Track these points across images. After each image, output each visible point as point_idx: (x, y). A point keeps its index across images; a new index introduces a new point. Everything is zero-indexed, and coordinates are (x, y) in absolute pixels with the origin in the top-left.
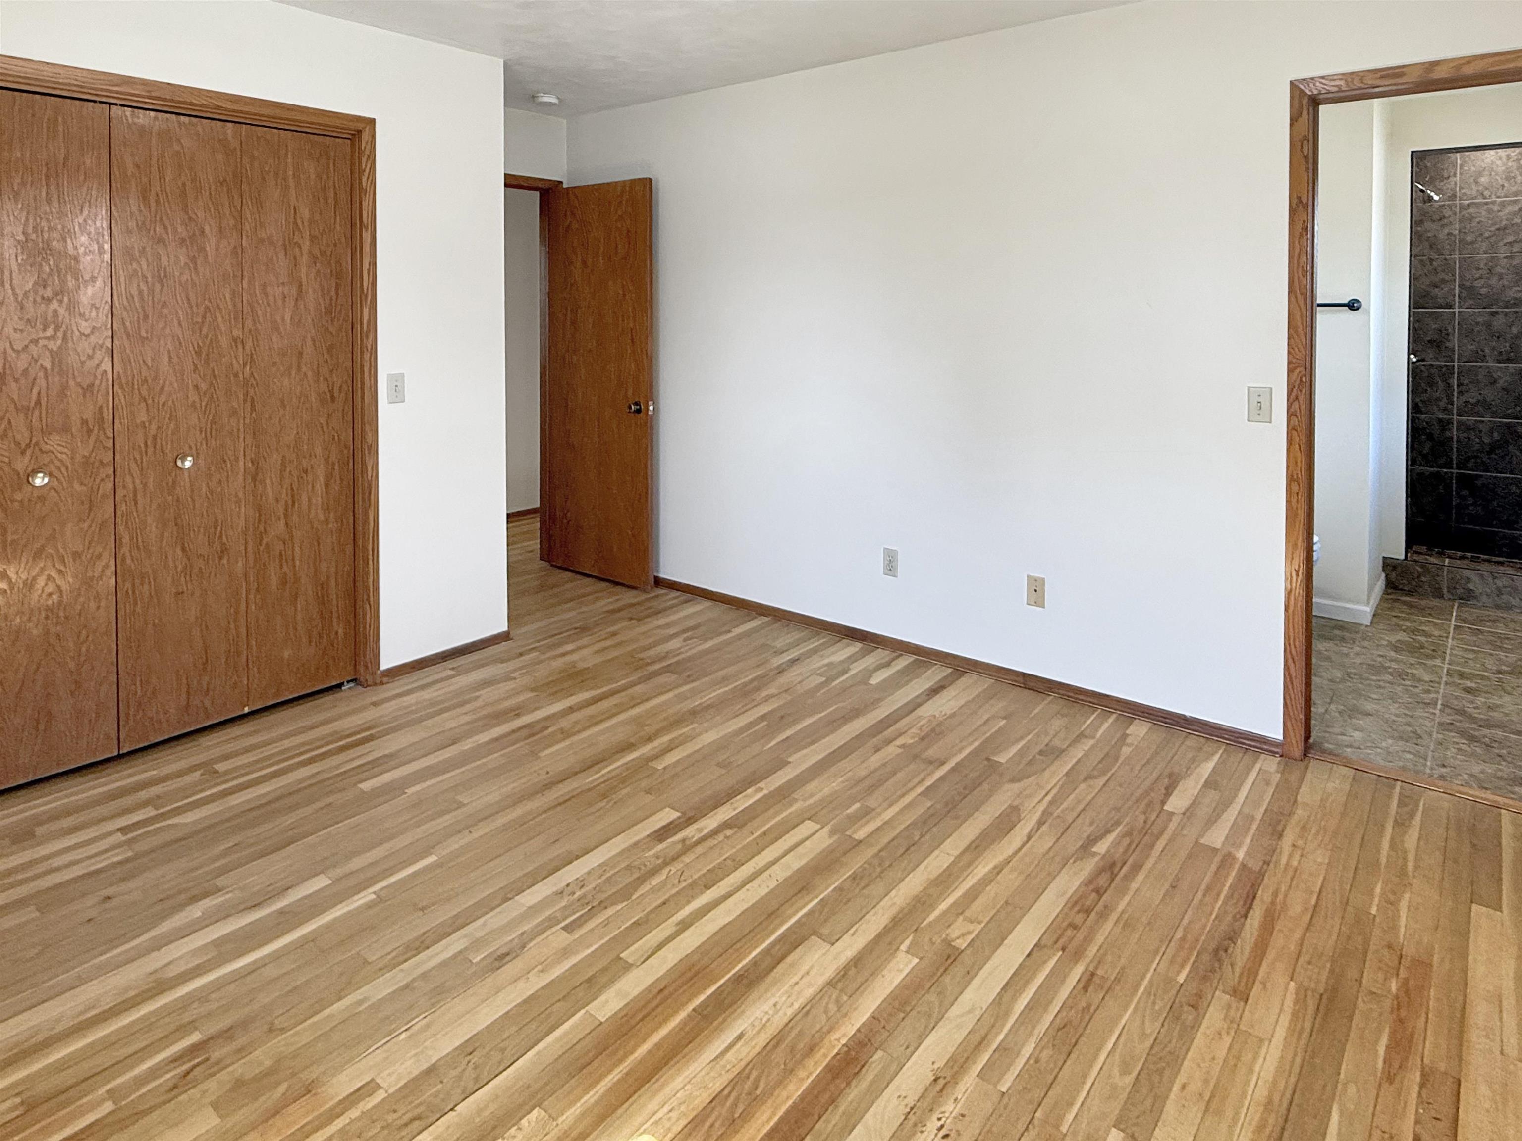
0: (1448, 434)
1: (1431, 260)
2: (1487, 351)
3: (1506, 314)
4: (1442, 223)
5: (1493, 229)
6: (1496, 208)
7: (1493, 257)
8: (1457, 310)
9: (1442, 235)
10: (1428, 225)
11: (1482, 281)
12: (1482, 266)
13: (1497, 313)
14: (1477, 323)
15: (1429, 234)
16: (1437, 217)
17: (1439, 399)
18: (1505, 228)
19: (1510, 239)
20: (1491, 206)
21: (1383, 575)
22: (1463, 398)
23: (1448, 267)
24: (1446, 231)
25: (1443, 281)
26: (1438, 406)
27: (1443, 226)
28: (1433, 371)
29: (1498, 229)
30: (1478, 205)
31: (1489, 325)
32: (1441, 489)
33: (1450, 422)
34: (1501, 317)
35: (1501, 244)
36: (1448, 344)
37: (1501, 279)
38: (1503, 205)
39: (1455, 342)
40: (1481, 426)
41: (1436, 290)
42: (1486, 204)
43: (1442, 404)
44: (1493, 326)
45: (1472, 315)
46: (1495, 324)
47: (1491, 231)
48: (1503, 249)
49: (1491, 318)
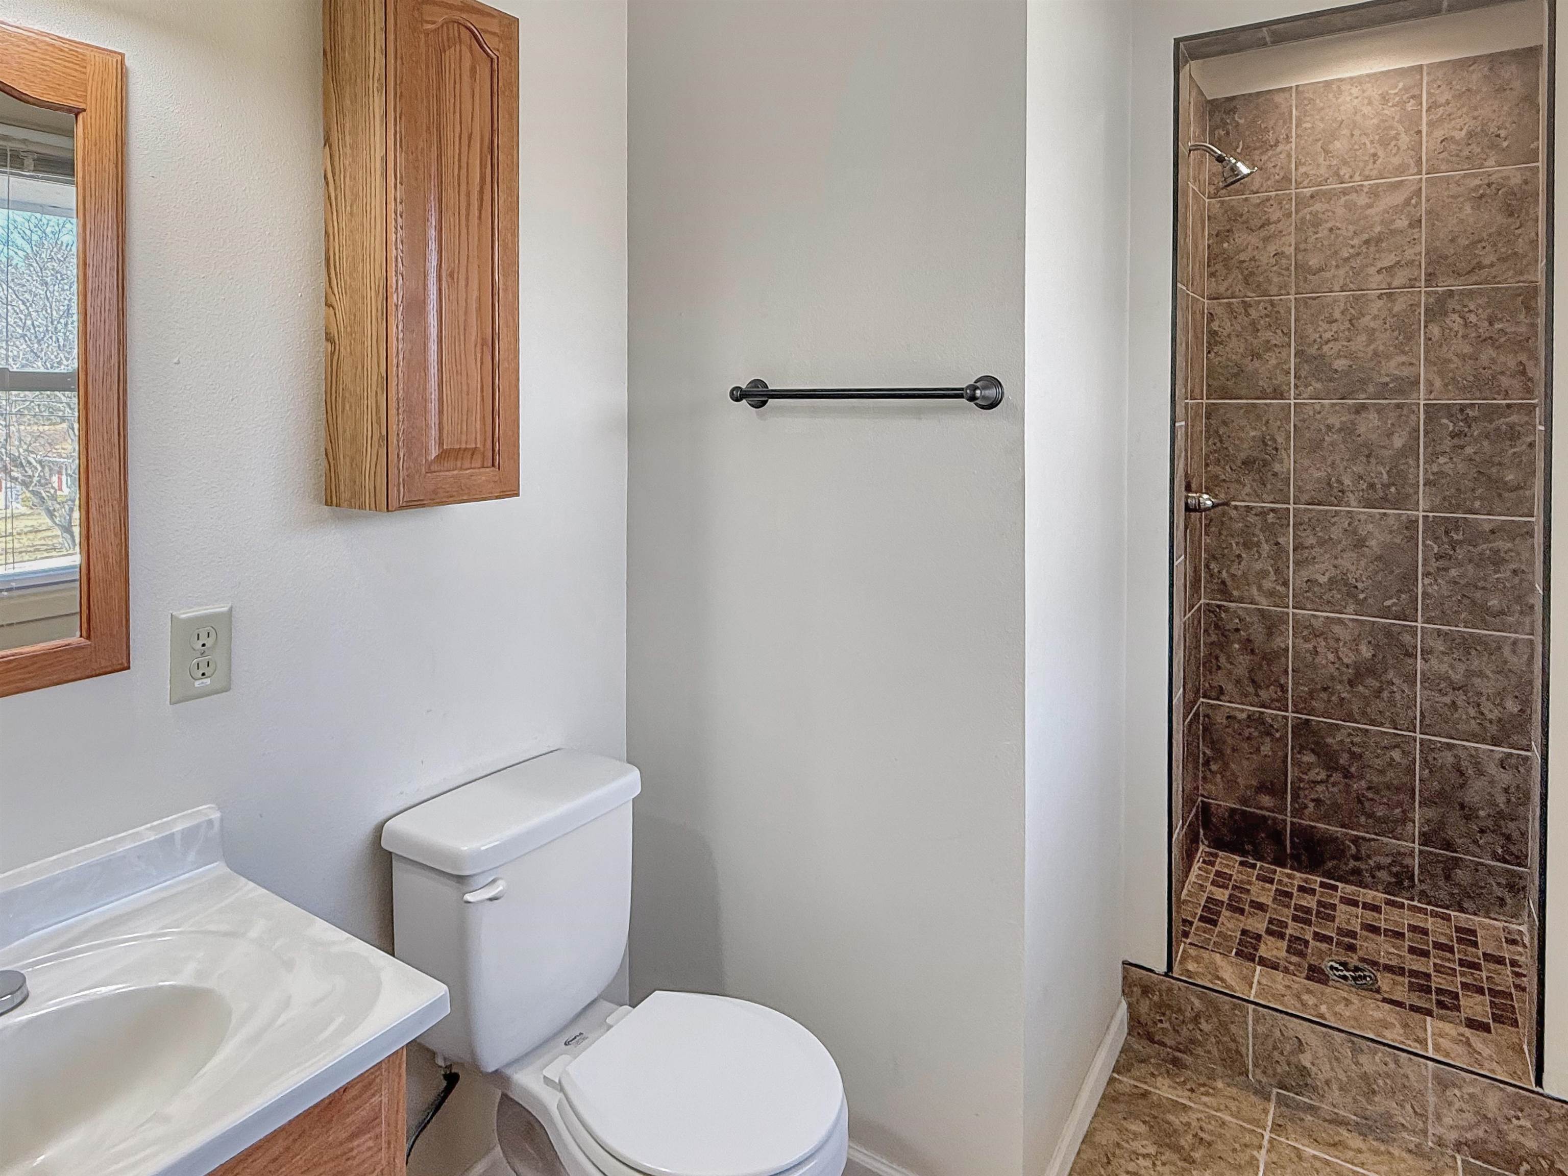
0: (1278, 642)
1: (1246, 306)
2: (1347, 481)
3: (1380, 410)
4: (1263, 233)
5: (1356, 242)
6: (1362, 200)
7: (1357, 299)
8: (1292, 402)
9: (1265, 258)
10: (1241, 237)
11: (1336, 346)
12: (1337, 315)
13: (1364, 407)
14: (1329, 428)
15: (1242, 257)
16: (1256, 222)
17: (1264, 574)
18: (1379, 240)
19: (1388, 260)
20: (1354, 196)
22: (1305, 574)
23: (1276, 320)
24: (1272, 249)
25: (1269, 347)
26: (1260, 588)
27: (1266, 240)
28: (1251, 519)
29: (1367, 242)
30: (1329, 196)
31: (1348, 430)
32: (1266, 749)
33: (1282, 619)
34: (1373, 415)
35: (1372, 270)
36: (1277, 467)
37: (1371, 341)
38: (1374, 193)
39: (1288, 463)
40: (1337, 629)
41: (1257, 363)
42: (1345, 192)
43: (1267, 584)
44: (1357, 432)
45: (1319, 413)
46: (1362, 429)
47: (1353, 247)
48: (1376, 281)
49: (1353, 417)
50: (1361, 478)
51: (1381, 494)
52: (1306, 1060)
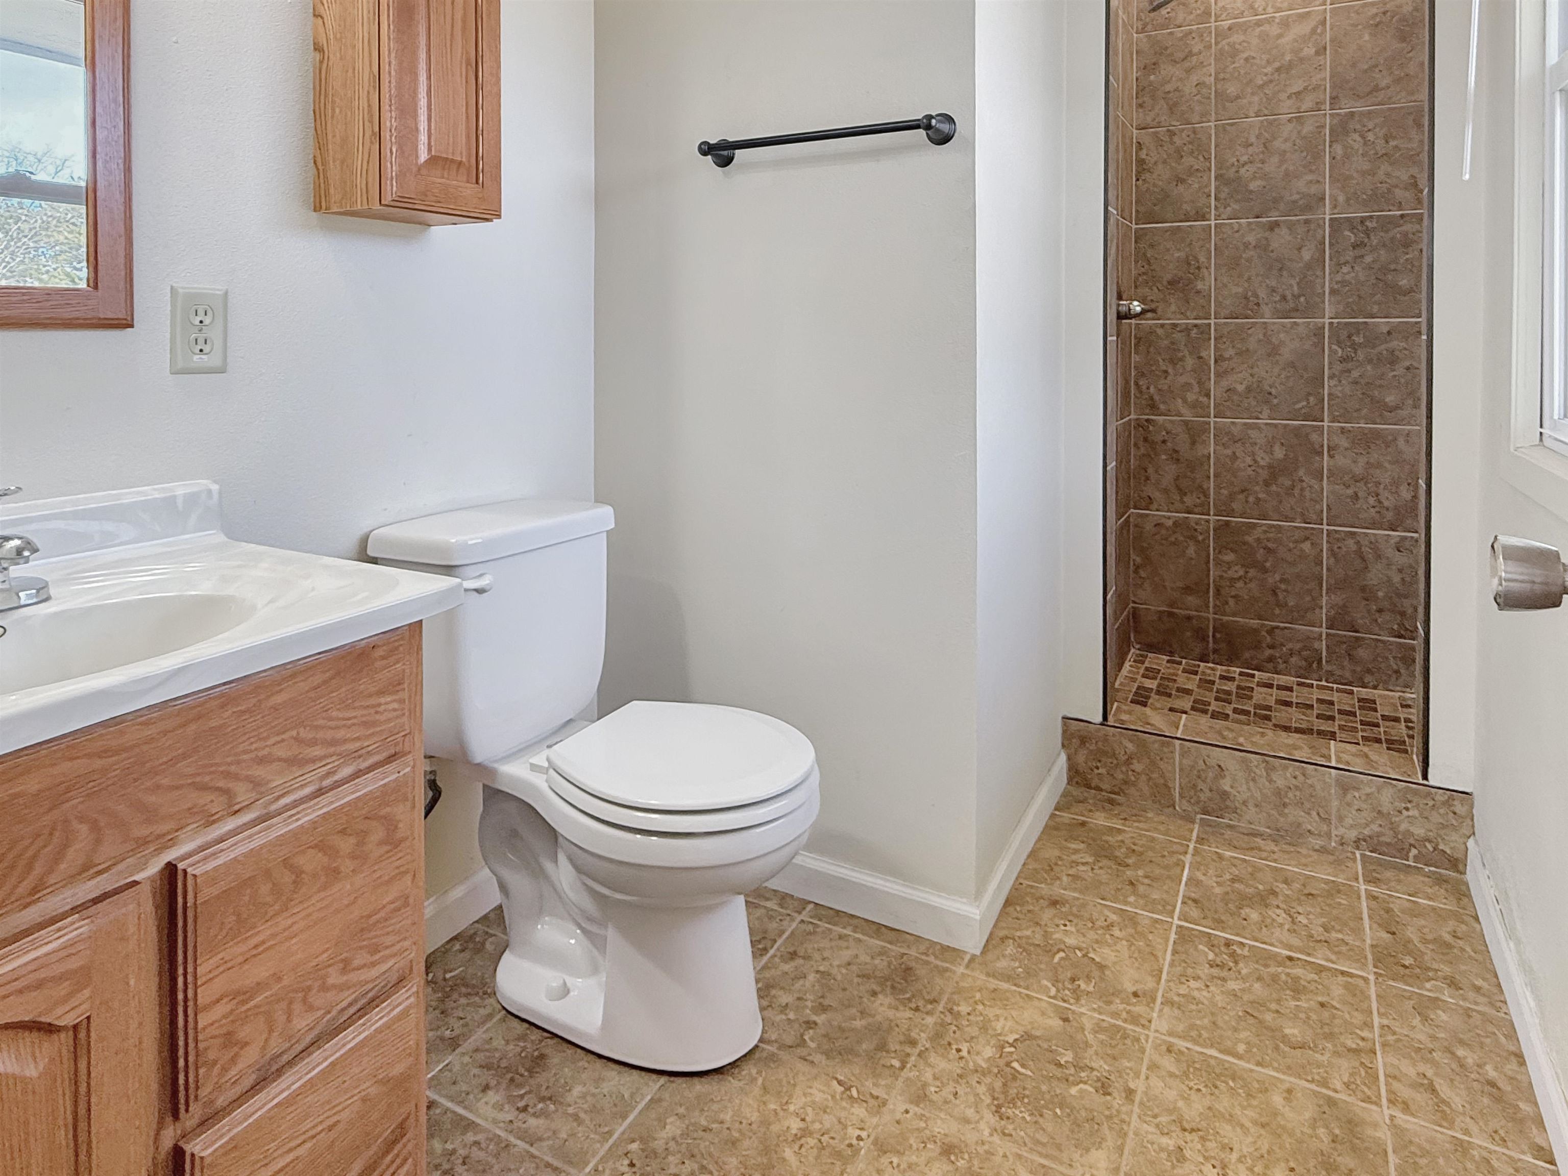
0: (1200, 451)
1: (1172, 134)
2: (1262, 294)
3: (1291, 226)
4: (1187, 64)
5: (1269, 70)
6: (1274, 30)
7: (1271, 123)
8: (1213, 223)
9: (1188, 88)
10: (1167, 69)
11: (1252, 168)
12: (1253, 139)
13: (1277, 224)
14: (1246, 245)
15: (1168, 88)
16: (1180, 55)
17: (1187, 386)
18: (1290, 66)
19: (1298, 86)
20: (1266, 27)
21: (1063, 757)
22: (1224, 383)
23: (1199, 147)
24: (1194, 79)
25: (1191, 172)
26: (1185, 401)
27: (1188, 71)
28: (1177, 336)
29: (1278, 70)
30: (1244, 28)
31: (1263, 247)
32: (1191, 551)
33: (1205, 426)
34: (1284, 231)
35: (1283, 96)
36: (1200, 286)
37: (1282, 162)
38: (1285, 24)
39: (1209, 281)
40: (1253, 434)
41: (1181, 188)
42: (1259, 24)
43: (1191, 397)
44: (1271, 248)
45: (1237, 231)
46: (1274, 245)
47: (1266, 75)
48: (1287, 105)
49: (1267, 234)
50: (1274, 290)
51: (1292, 305)
52: (1226, 785)
